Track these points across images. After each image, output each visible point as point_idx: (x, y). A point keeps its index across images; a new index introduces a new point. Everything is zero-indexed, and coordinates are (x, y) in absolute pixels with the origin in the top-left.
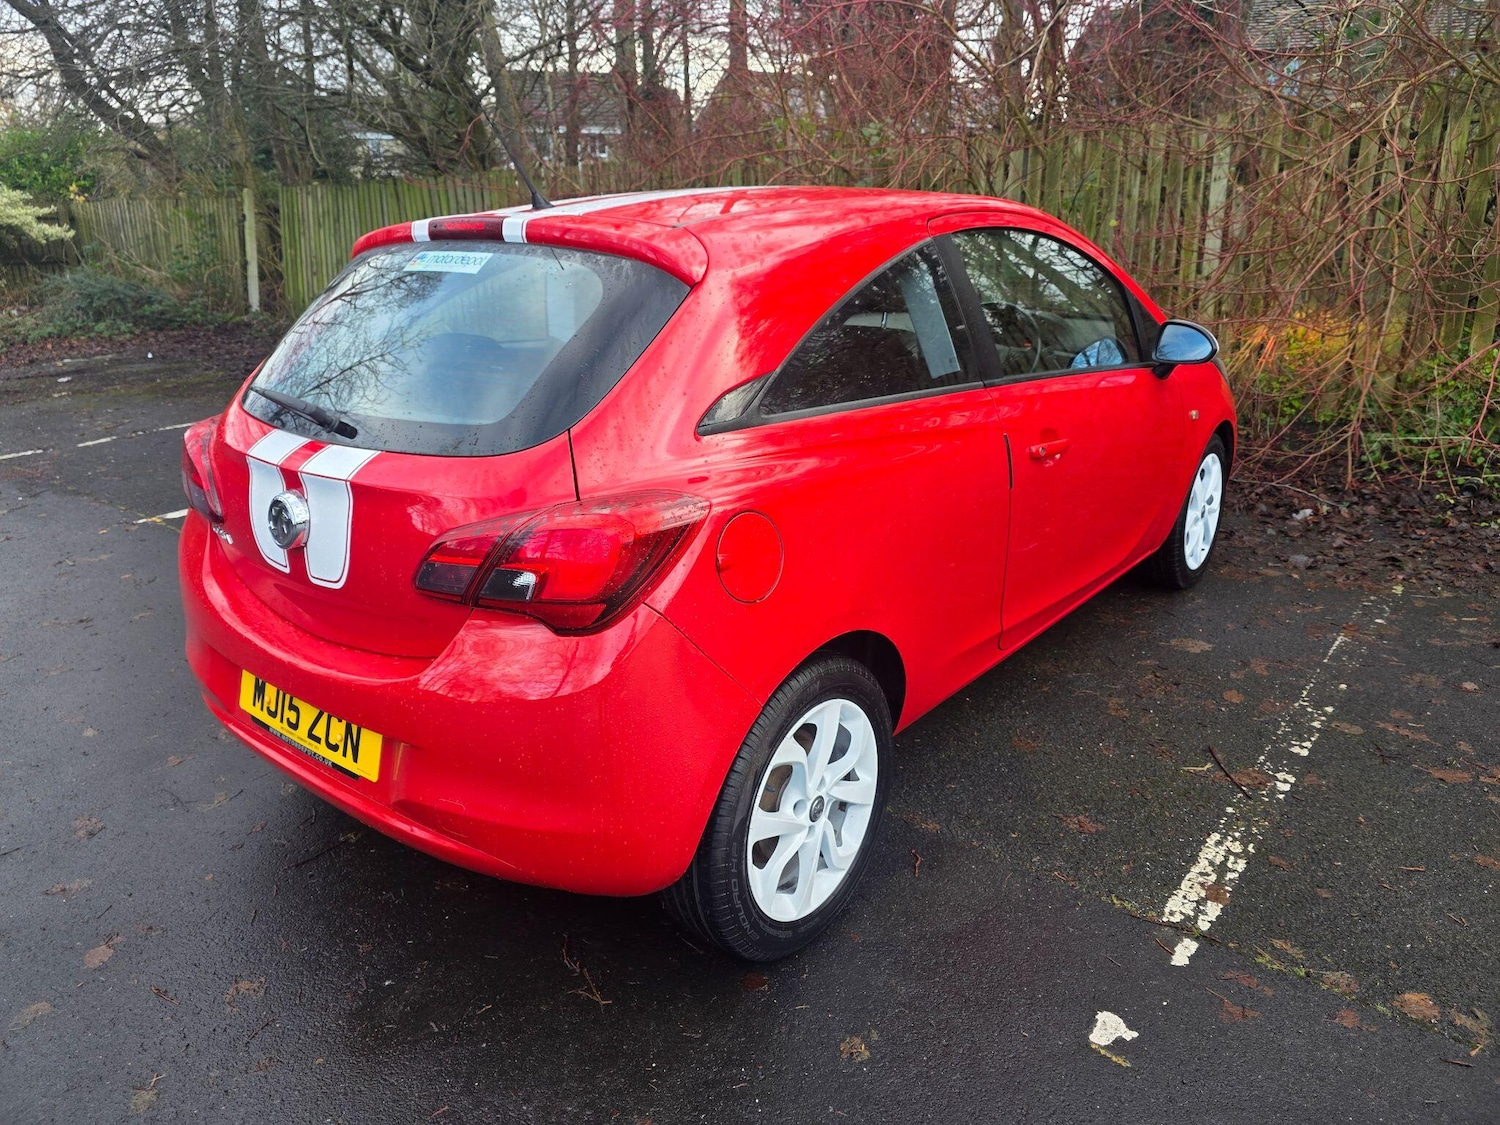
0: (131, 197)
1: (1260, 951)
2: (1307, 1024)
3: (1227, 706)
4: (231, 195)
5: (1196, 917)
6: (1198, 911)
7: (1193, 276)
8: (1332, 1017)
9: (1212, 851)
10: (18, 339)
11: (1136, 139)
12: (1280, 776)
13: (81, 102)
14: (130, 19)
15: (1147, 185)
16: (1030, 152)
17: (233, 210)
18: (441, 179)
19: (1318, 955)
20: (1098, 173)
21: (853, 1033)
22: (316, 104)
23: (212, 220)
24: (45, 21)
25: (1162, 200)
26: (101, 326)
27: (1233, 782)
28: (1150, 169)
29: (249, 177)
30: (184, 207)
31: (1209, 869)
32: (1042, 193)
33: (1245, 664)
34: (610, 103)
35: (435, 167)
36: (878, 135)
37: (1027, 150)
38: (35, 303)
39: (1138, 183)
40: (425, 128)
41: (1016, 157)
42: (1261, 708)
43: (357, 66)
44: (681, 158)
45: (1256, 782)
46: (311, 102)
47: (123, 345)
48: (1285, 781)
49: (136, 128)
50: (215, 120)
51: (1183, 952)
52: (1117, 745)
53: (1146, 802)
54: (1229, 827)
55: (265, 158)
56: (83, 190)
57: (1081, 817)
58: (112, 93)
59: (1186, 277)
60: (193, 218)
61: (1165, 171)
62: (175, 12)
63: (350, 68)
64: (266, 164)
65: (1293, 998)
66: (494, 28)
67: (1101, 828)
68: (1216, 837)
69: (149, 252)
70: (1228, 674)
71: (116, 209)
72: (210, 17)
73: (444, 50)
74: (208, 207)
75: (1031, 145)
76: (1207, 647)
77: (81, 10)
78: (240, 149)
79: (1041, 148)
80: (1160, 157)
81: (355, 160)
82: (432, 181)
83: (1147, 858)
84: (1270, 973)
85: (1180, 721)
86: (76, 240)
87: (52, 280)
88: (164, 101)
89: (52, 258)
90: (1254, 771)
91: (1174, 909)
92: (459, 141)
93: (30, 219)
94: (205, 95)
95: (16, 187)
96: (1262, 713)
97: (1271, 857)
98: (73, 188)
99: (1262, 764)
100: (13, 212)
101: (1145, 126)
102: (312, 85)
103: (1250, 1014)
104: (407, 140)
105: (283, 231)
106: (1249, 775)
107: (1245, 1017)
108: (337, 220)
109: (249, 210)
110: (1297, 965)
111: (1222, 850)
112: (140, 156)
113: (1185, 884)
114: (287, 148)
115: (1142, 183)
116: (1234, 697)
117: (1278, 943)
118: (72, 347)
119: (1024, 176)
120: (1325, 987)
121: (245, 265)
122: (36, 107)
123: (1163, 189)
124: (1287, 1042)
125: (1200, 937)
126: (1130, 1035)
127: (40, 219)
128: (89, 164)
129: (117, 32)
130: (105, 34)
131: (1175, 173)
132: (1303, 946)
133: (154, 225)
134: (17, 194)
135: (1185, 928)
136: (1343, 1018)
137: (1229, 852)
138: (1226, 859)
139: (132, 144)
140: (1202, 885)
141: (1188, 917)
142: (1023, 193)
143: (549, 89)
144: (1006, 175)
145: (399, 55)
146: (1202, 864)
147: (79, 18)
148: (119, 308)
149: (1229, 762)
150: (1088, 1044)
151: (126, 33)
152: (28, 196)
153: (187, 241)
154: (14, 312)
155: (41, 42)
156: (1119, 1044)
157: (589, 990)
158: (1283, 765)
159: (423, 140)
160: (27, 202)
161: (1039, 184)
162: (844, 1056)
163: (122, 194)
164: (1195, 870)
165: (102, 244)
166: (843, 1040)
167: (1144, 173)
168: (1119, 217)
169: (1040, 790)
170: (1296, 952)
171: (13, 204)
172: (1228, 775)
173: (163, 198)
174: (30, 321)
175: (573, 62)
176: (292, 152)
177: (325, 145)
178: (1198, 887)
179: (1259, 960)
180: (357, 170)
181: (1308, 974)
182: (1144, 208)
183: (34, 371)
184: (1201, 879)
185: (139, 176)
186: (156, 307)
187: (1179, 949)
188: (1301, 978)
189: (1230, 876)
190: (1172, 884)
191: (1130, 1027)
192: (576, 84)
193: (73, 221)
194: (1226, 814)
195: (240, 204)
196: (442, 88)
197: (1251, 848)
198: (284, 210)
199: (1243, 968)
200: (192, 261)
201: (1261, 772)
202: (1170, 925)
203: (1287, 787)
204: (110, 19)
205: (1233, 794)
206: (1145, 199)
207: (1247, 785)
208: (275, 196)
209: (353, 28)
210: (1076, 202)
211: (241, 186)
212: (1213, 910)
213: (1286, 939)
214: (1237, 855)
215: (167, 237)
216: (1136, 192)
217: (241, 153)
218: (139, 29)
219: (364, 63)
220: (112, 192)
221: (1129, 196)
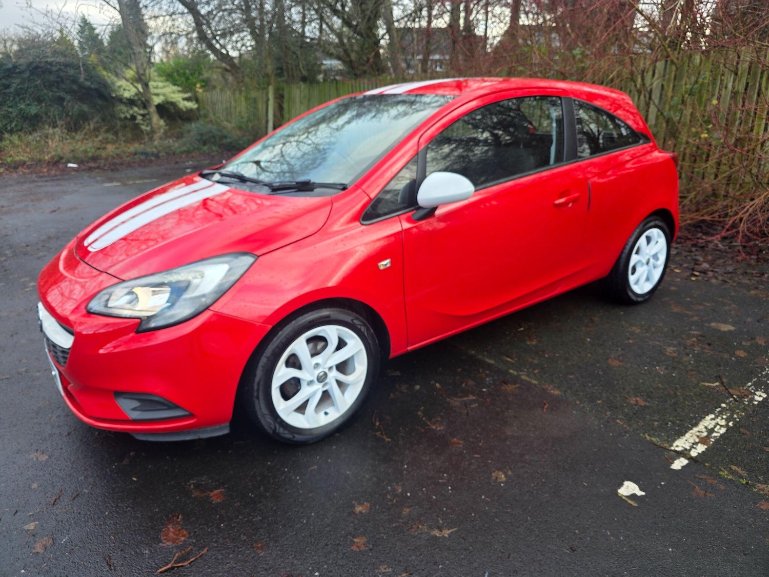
0: (222, 90)
1: (723, 469)
2: (740, 504)
3: (735, 358)
4: (264, 88)
5: (690, 450)
6: (692, 447)
7: (761, 132)
8: (755, 503)
9: (708, 422)
10: (171, 152)
11: (732, 55)
12: (757, 393)
13: (204, 45)
14: (227, 7)
15: (737, 81)
16: (669, 62)
17: (264, 95)
18: (358, 81)
19: (756, 476)
20: (708, 74)
21: (499, 469)
22: (304, 45)
23: (255, 101)
24: (192, 9)
25: (746, 89)
26: (205, 148)
27: (729, 393)
28: (739, 73)
29: (272, 79)
30: (243, 94)
31: (704, 430)
32: (674, 86)
33: (752, 339)
34: (445, 42)
35: (355, 75)
36: (581, 54)
37: (666, 61)
38: (179, 136)
39: (732, 80)
40: (353, 56)
41: (660, 65)
42: (756, 360)
43: (324, 26)
44: (476, 68)
45: (743, 394)
46: (302, 44)
47: (213, 157)
48: (760, 396)
49: (226, 58)
50: (259, 53)
51: (679, 464)
52: (666, 369)
53: (676, 395)
54: (721, 413)
55: (280, 71)
56: (202, 87)
57: (638, 399)
58: (218, 42)
59: (758, 133)
60: (247, 99)
61: (749, 73)
62: (246, 3)
63: (321, 26)
64: (280, 75)
65: (736, 492)
66: (390, 5)
67: (647, 404)
68: (712, 416)
69: (227, 115)
70: (741, 342)
71: (215, 95)
72: (262, 5)
73: (365, 16)
74: (254, 94)
75: (669, 59)
76: (732, 328)
77: (208, 3)
78: (270, 67)
79: (675, 60)
80: (746, 65)
81: (320, 72)
82: (354, 81)
83: (670, 421)
84: (726, 480)
85: (706, 362)
86: (198, 109)
87: (187, 126)
88: (239, 45)
89: (188, 117)
90: (743, 389)
91: (679, 444)
92: (368, 61)
93: (180, 99)
94: (257, 42)
95: (175, 84)
96: (755, 363)
97: (741, 430)
98: (198, 85)
99: (749, 387)
100: (173, 96)
101: (738, 48)
102: (303, 35)
103: (709, 495)
104: (344, 62)
105: (285, 106)
106: (739, 391)
107: (705, 495)
108: (309, 101)
109: (271, 96)
110: (742, 478)
111: (713, 423)
112: (226, 70)
113: (688, 435)
114: (290, 67)
115: (734, 81)
116: (741, 354)
117: (734, 468)
118: (193, 157)
119: (664, 76)
120: (755, 490)
121: (267, 122)
122: (186, 48)
123: (747, 84)
124: (726, 510)
125: (691, 459)
126: (640, 493)
127: (184, 99)
128: (206, 75)
129: (221, 13)
130: (216, 14)
131: (755, 74)
132: (748, 470)
133: (230, 103)
134: (176, 88)
135: (684, 453)
136: (762, 505)
137: (717, 424)
138: (715, 427)
139: (224, 65)
140: (698, 436)
141: (686, 449)
142: (663, 86)
143: (415, 36)
144: (654, 75)
145: (344, 20)
146: (701, 427)
147: (206, 7)
148: (213, 140)
149: (730, 384)
150: (617, 494)
151: (226, 13)
152: (180, 89)
153: (244, 110)
154: (171, 141)
155: (190, 18)
156: (633, 497)
157: (382, 434)
158: (761, 389)
159: (351, 61)
160: (179, 92)
161: (672, 80)
162: (494, 478)
163: (218, 89)
164: (695, 429)
165: (208, 111)
166: (494, 472)
167: (736, 74)
168: (718, 99)
169: (618, 383)
170: (744, 474)
171: (174, 92)
172: (726, 389)
173: (234, 90)
174: (177, 145)
175: (429, 22)
176: (292, 69)
177: (307, 65)
178: (695, 437)
179: (721, 473)
180: (320, 77)
181: (747, 483)
182: (735, 94)
183: (177, 166)
184: (698, 434)
185: (226, 80)
186: (229, 140)
187: (677, 462)
188: (743, 484)
189: (715, 434)
190: (681, 433)
191: (641, 489)
192: (428, 33)
193: (197, 101)
194: (721, 407)
195: (267, 93)
196: (362, 35)
197: (731, 424)
198: (286, 96)
199: (711, 475)
200: (245, 120)
201: (747, 390)
202: (675, 451)
203: (761, 399)
204: (219, 8)
205: (728, 398)
206: (736, 89)
207: (737, 395)
208: (283, 90)
209: (324, 8)
210: (693, 90)
211: (268, 85)
212: (701, 448)
213: (738, 466)
214: (722, 426)
215: (235, 108)
216: (730, 86)
217: (270, 69)
218: (231, 12)
219: (327, 24)
220: (214, 87)
221: (726, 88)
